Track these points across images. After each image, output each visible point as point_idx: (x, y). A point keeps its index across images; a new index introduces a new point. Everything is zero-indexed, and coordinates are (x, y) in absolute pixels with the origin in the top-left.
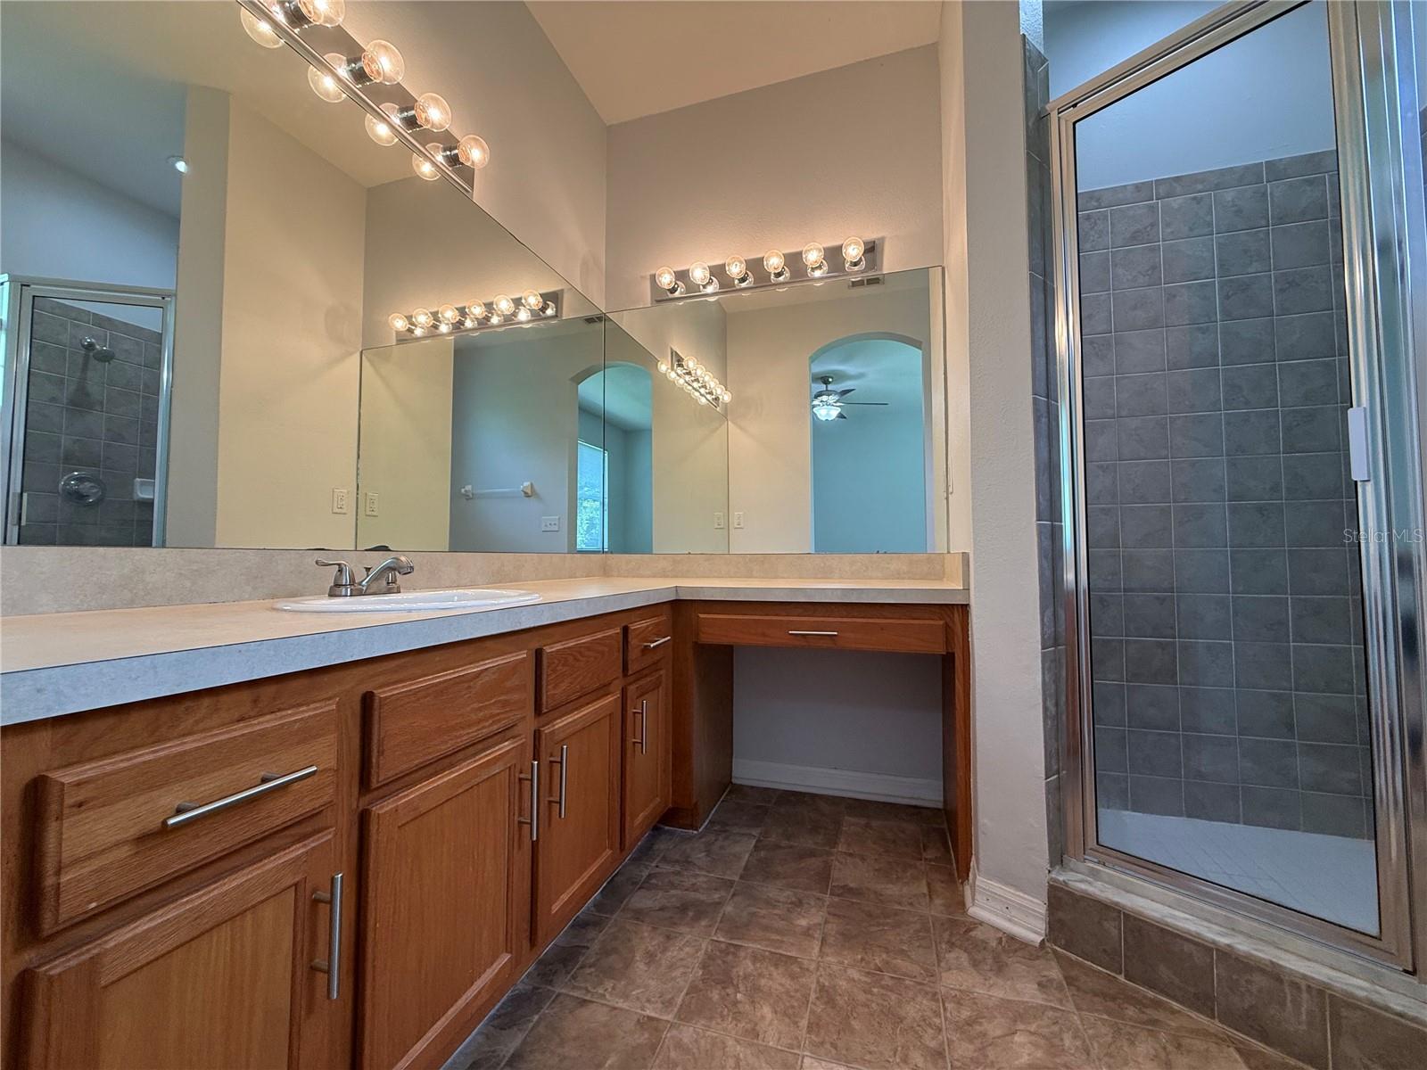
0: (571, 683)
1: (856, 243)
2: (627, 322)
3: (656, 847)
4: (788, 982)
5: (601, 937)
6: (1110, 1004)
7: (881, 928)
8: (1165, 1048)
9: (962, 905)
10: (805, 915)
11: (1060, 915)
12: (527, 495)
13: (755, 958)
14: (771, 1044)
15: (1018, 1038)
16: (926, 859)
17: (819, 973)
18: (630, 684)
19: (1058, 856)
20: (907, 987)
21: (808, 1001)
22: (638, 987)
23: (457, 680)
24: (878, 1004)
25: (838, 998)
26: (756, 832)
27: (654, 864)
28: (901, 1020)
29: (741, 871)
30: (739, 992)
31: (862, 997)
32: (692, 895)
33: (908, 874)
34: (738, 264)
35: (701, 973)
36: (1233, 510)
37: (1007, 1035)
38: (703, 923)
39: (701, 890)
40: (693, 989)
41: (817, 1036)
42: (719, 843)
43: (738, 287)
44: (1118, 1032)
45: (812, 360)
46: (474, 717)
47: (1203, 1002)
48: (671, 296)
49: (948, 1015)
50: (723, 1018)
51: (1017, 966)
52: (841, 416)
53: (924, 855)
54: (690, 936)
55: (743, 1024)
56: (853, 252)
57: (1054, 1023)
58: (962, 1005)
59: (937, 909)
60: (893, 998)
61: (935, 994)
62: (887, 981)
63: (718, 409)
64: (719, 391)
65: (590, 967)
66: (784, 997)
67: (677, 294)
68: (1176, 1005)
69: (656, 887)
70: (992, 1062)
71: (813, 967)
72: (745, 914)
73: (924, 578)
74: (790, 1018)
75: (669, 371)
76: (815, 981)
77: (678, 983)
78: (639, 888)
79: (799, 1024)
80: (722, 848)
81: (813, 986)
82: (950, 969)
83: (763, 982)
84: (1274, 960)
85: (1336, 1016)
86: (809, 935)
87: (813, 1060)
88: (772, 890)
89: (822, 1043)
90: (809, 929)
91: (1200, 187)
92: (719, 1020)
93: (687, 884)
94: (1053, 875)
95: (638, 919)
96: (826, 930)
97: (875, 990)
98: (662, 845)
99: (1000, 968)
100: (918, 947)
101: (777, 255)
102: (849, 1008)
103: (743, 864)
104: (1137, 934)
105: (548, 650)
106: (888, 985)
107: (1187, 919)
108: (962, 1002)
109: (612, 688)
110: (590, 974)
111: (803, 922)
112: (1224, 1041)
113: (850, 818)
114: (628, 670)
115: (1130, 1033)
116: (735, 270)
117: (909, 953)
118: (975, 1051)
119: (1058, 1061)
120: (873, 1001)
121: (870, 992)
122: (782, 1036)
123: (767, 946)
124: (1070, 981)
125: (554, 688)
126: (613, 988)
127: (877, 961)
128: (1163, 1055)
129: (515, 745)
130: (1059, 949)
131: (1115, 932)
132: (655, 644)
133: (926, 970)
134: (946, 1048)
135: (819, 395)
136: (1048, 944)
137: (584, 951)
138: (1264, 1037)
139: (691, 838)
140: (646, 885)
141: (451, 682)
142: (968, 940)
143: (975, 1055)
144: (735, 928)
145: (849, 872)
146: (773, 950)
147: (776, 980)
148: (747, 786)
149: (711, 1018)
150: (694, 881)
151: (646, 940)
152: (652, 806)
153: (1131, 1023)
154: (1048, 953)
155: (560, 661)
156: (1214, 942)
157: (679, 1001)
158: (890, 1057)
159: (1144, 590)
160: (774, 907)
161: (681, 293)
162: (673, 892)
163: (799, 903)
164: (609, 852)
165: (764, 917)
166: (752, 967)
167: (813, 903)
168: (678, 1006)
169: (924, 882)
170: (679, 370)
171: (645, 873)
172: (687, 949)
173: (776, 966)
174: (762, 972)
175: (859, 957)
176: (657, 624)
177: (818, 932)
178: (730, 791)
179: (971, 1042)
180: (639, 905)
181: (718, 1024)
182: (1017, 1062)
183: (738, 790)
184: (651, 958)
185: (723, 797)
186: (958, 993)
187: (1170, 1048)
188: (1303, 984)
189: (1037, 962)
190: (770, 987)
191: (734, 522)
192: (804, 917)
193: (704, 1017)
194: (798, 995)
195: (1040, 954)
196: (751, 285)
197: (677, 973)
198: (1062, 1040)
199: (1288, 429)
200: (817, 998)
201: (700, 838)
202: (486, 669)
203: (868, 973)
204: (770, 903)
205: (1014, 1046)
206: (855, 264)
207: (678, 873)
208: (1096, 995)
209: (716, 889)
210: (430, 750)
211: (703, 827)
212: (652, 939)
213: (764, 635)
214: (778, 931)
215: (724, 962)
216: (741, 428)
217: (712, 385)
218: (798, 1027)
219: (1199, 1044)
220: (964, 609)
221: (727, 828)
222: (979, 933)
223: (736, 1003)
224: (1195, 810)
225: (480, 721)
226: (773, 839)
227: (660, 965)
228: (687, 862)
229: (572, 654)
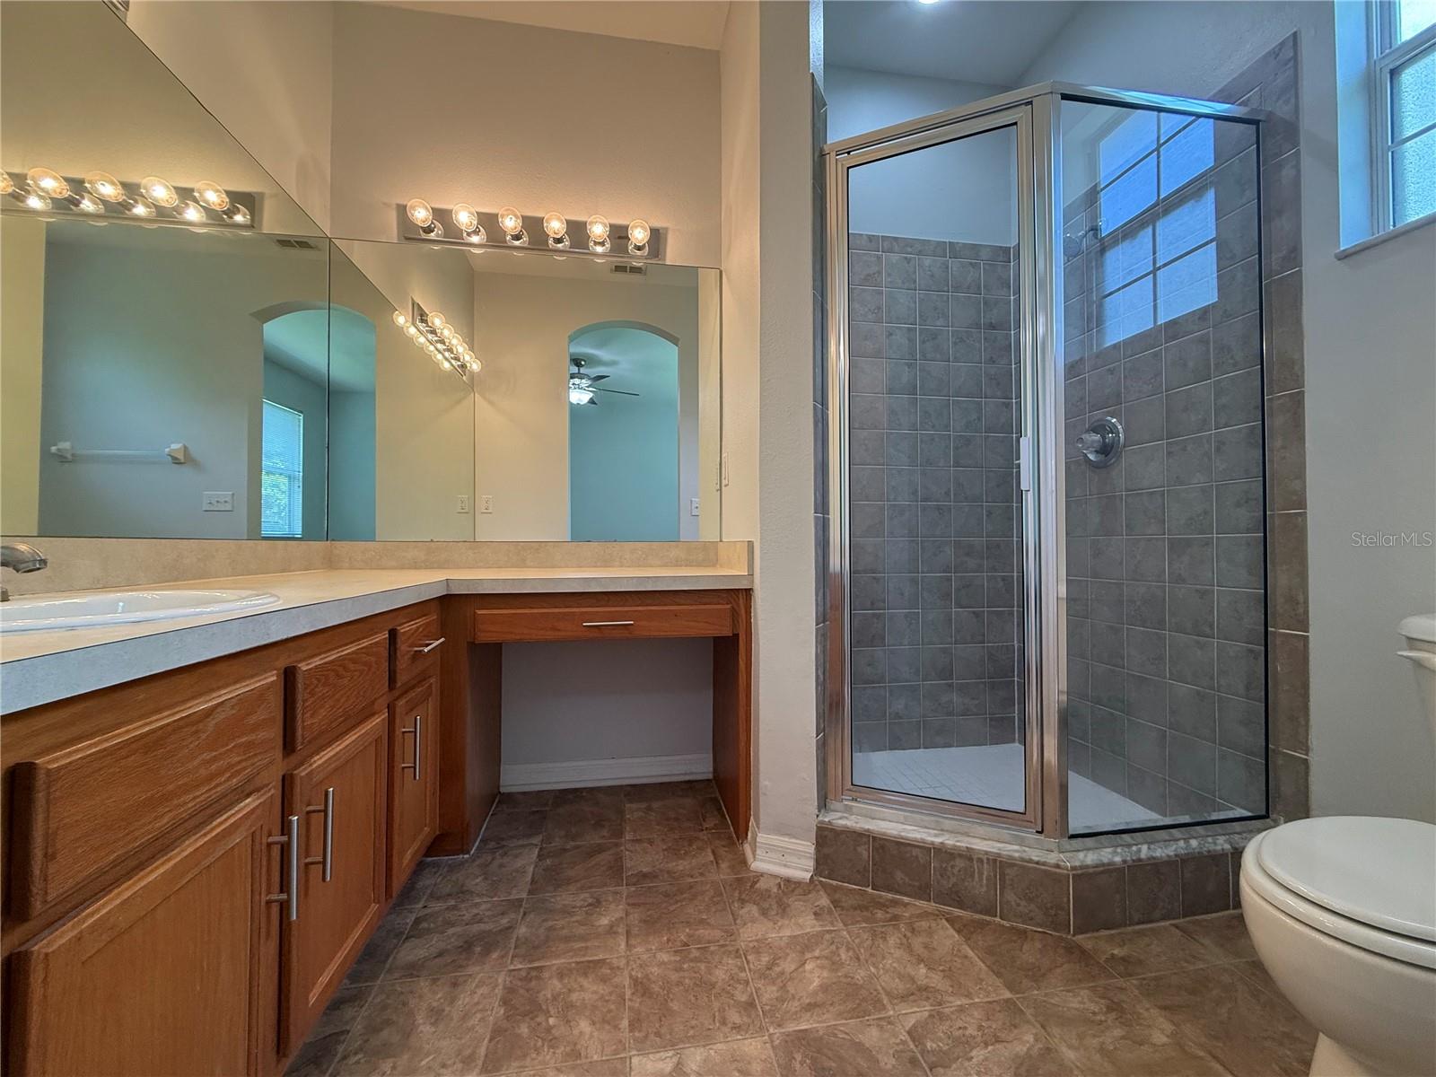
0: (333, 707)
1: (643, 228)
2: (360, 255)
3: (420, 885)
4: (601, 987)
5: (364, 1012)
6: (865, 913)
7: (679, 904)
8: (905, 936)
9: (744, 862)
10: (604, 913)
11: (826, 850)
12: (176, 461)
13: (561, 975)
14: (595, 1058)
15: (808, 967)
16: (707, 828)
17: (630, 968)
18: (397, 698)
19: (823, 804)
20: (712, 953)
21: (624, 1000)
22: (427, 1055)
23: (181, 723)
24: (691, 979)
25: (653, 986)
26: (536, 840)
27: (420, 905)
28: (713, 986)
29: (529, 886)
30: (551, 1016)
31: (674, 977)
32: (476, 928)
33: (694, 847)
34: (514, 218)
35: (502, 1012)
36: (924, 509)
37: (800, 967)
38: (495, 955)
39: (486, 920)
40: (497, 1032)
41: (640, 1031)
42: (496, 863)
43: (509, 244)
44: (874, 935)
45: (571, 339)
46: (203, 772)
47: (923, 892)
48: (424, 236)
49: (752, 966)
50: (537, 1050)
51: (796, 904)
52: (592, 401)
53: (706, 825)
54: (482, 974)
55: (563, 1049)
56: (639, 235)
57: (831, 944)
58: (760, 953)
59: (724, 874)
60: (703, 968)
61: (737, 951)
62: (695, 953)
63: (464, 378)
64: (467, 358)
65: (356, 1054)
66: (600, 1004)
67: (432, 236)
68: (906, 899)
69: (428, 931)
70: (793, 995)
71: (622, 963)
72: (542, 930)
73: (699, 565)
74: (609, 1024)
75: (408, 324)
76: (627, 976)
77: (477, 1032)
78: (407, 938)
79: (620, 1026)
80: (501, 866)
81: (627, 983)
82: (745, 924)
83: (574, 997)
84: (969, 846)
85: (1003, 876)
86: (615, 933)
87: (641, 1057)
88: (564, 898)
89: (646, 1037)
90: (612, 927)
91: (909, 250)
92: (534, 1056)
93: (467, 917)
94: (820, 818)
95: (411, 975)
96: (629, 922)
97: (685, 966)
98: (427, 881)
99: (784, 909)
100: (715, 912)
101: (559, 219)
102: (665, 992)
103: (529, 878)
104: (881, 851)
105: (304, 667)
106: (696, 957)
107: (914, 830)
108: (760, 950)
109: (376, 707)
110: (358, 1062)
111: (605, 921)
112: (938, 916)
113: (631, 805)
114: (395, 682)
115: (882, 932)
116: (510, 224)
117: (709, 921)
118: (778, 991)
119: (840, 974)
120: (684, 977)
121: (681, 969)
122: (605, 1045)
123: (572, 957)
124: (836, 903)
125: (312, 716)
126: (394, 1068)
127: (682, 937)
128: (904, 941)
129: (262, 800)
130: (823, 880)
131: (865, 854)
132: (429, 648)
133: (726, 931)
134: (756, 998)
135: (572, 376)
136: (815, 878)
137: (342, 1038)
138: (961, 905)
139: (462, 863)
140: (416, 931)
141: (170, 728)
142: (755, 892)
143: (779, 994)
144: (533, 949)
145: (640, 859)
146: (578, 960)
147: (588, 990)
148: (518, 793)
149: (525, 1056)
150: (475, 911)
151: (428, 994)
152: (421, 837)
153: (881, 924)
154: (816, 885)
155: (319, 681)
156: (933, 843)
157: (482, 1051)
158: (710, 1024)
159: (865, 571)
160: (571, 914)
161: (438, 235)
162: (451, 931)
163: (597, 903)
164: (374, 907)
165: (563, 928)
166: (560, 986)
167: (611, 899)
168: (482, 1059)
169: (709, 850)
170: (421, 326)
171: (411, 919)
172: (480, 991)
173: (585, 975)
174: (572, 986)
175: (665, 938)
176: (427, 625)
177: (621, 926)
178: (499, 801)
179: (774, 983)
180: (411, 958)
181: (533, 1059)
182: (811, 988)
183: (509, 798)
184: (436, 1015)
185: (493, 808)
186: (756, 944)
187: (909, 934)
188: (985, 858)
189: (810, 896)
190: (584, 1000)
191: (481, 506)
192: (605, 915)
193: (516, 1059)
194: (613, 998)
195: (811, 888)
196: (526, 245)
197: (474, 1021)
198: (839, 955)
199: (956, 448)
200: (633, 994)
201: (474, 861)
202: (222, 702)
203: (675, 952)
204: (567, 912)
205: (806, 974)
206: (639, 248)
207: (454, 908)
208: (855, 909)
209: (502, 914)
210: (137, 834)
211: (474, 848)
212: (435, 993)
213: (554, 629)
214: (583, 938)
215: (527, 990)
216: (491, 403)
217: (461, 349)
218: (620, 1029)
219: (924, 924)
220: (748, 593)
221: (504, 843)
222: (762, 885)
223: (549, 1029)
224: (896, 744)
225: (211, 778)
226: (557, 843)
227: (452, 1019)
228: (462, 893)
229: (333, 670)
